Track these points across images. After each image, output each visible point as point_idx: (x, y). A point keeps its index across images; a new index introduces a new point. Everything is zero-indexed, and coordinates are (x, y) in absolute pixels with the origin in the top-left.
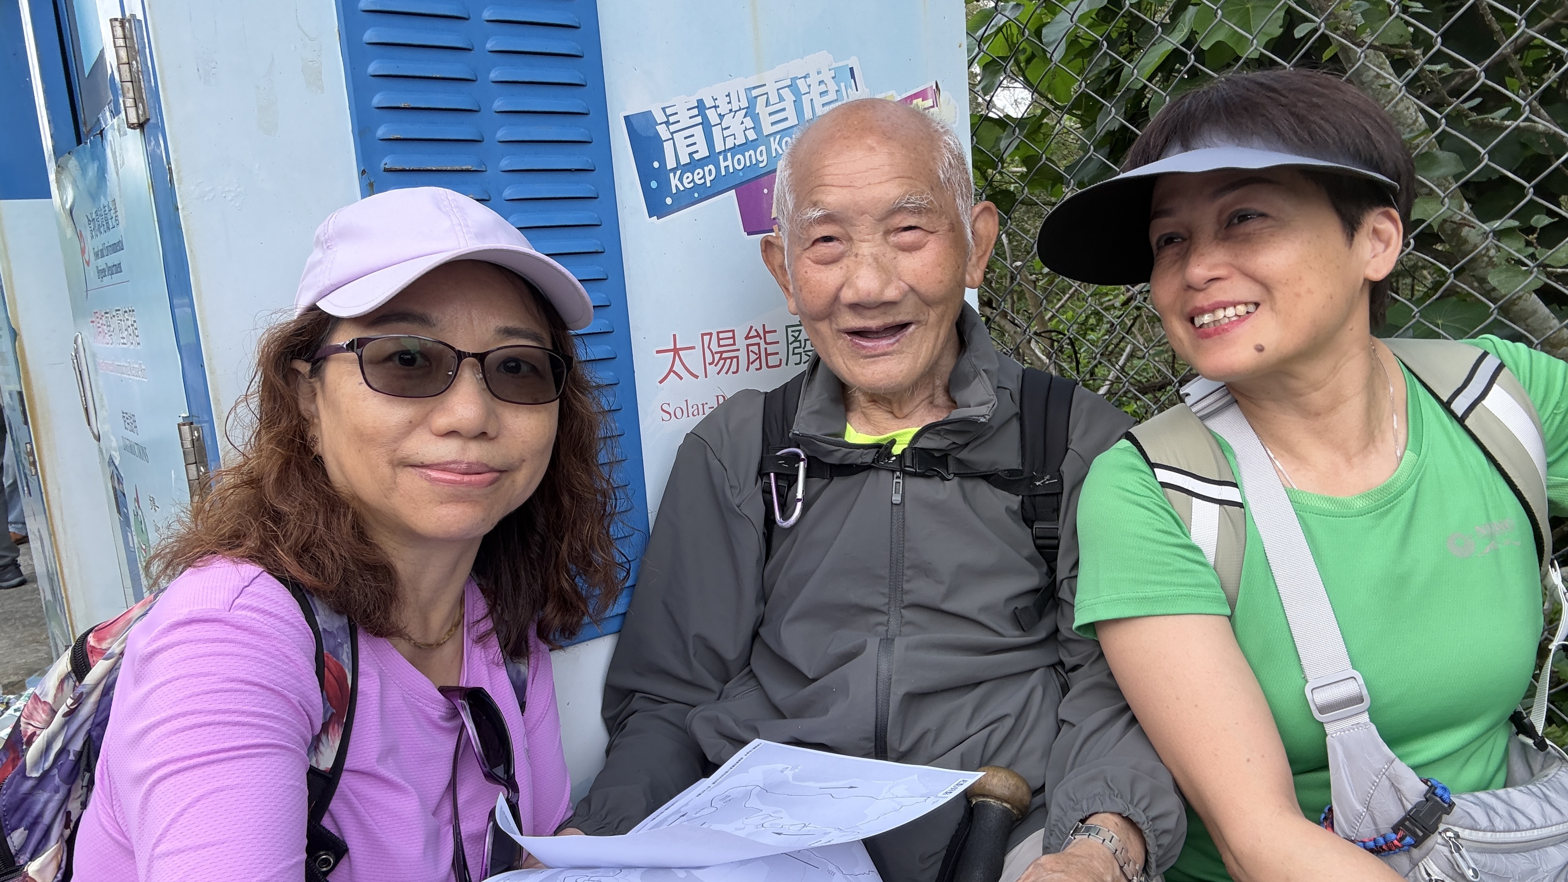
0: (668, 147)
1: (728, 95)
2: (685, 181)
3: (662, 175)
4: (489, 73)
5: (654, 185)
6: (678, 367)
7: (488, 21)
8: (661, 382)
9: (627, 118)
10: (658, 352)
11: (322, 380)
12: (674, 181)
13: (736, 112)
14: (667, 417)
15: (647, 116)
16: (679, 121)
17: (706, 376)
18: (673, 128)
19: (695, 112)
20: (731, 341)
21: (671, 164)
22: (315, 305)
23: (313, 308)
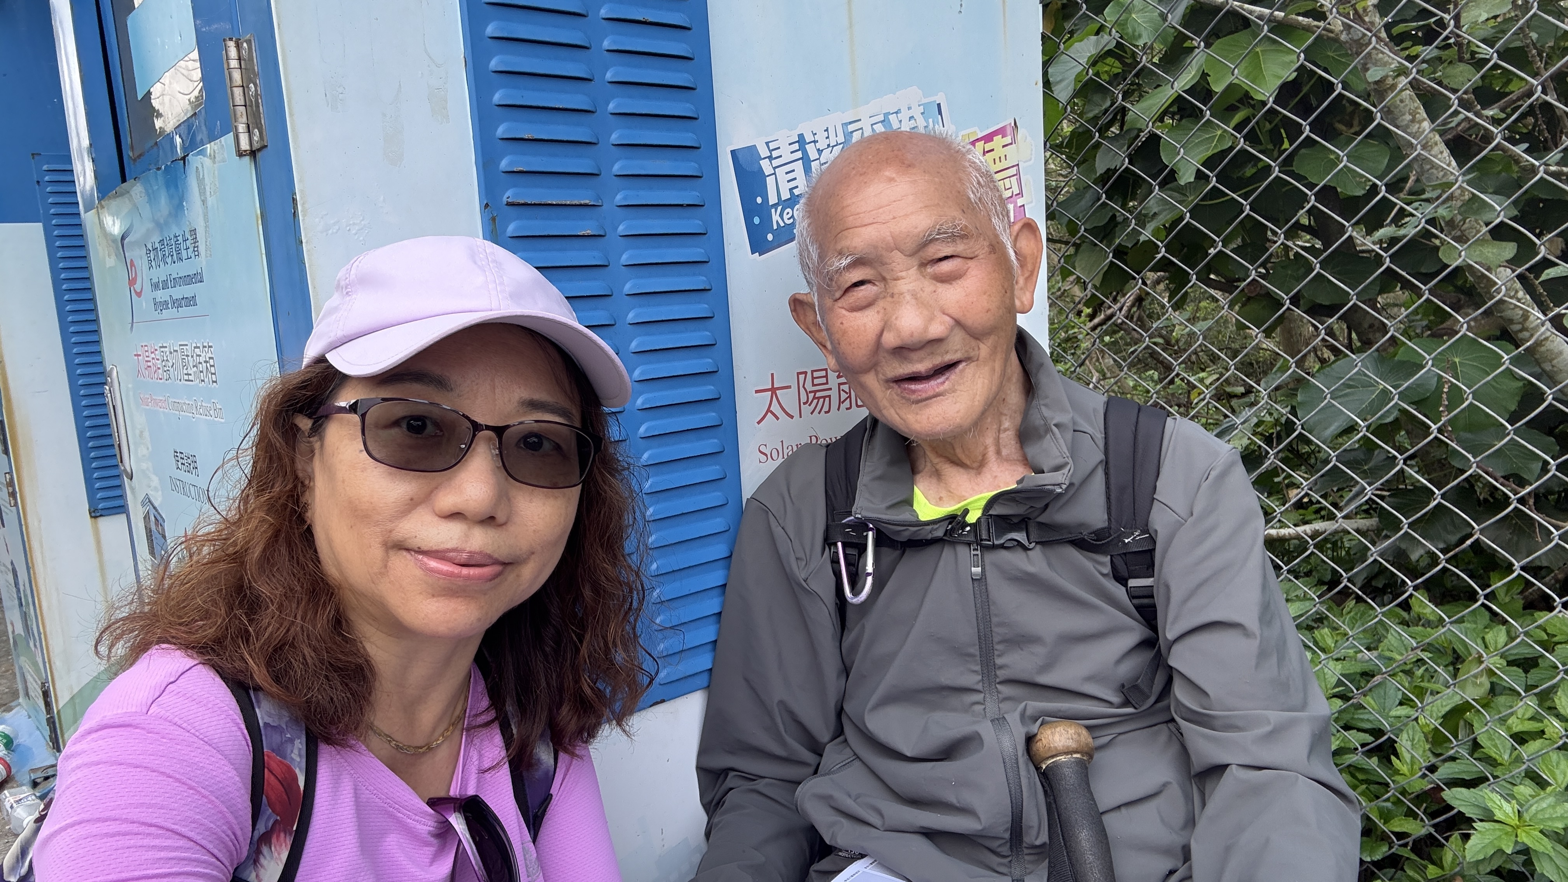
0: (770, 182)
1: (827, 130)
2: (786, 217)
3: (764, 211)
4: (608, 105)
5: (757, 220)
6: (775, 408)
7: (608, 51)
8: (759, 423)
9: (733, 152)
10: (757, 392)
11: (322, 439)
12: (775, 217)
13: (833, 147)
14: (763, 458)
15: (752, 149)
16: (781, 156)
17: (801, 417)
18: (776, 163)
19: (796, 146)
20: (824, 380)
21: (773, 199)
22: (324, 356)
23: (321, 360)
